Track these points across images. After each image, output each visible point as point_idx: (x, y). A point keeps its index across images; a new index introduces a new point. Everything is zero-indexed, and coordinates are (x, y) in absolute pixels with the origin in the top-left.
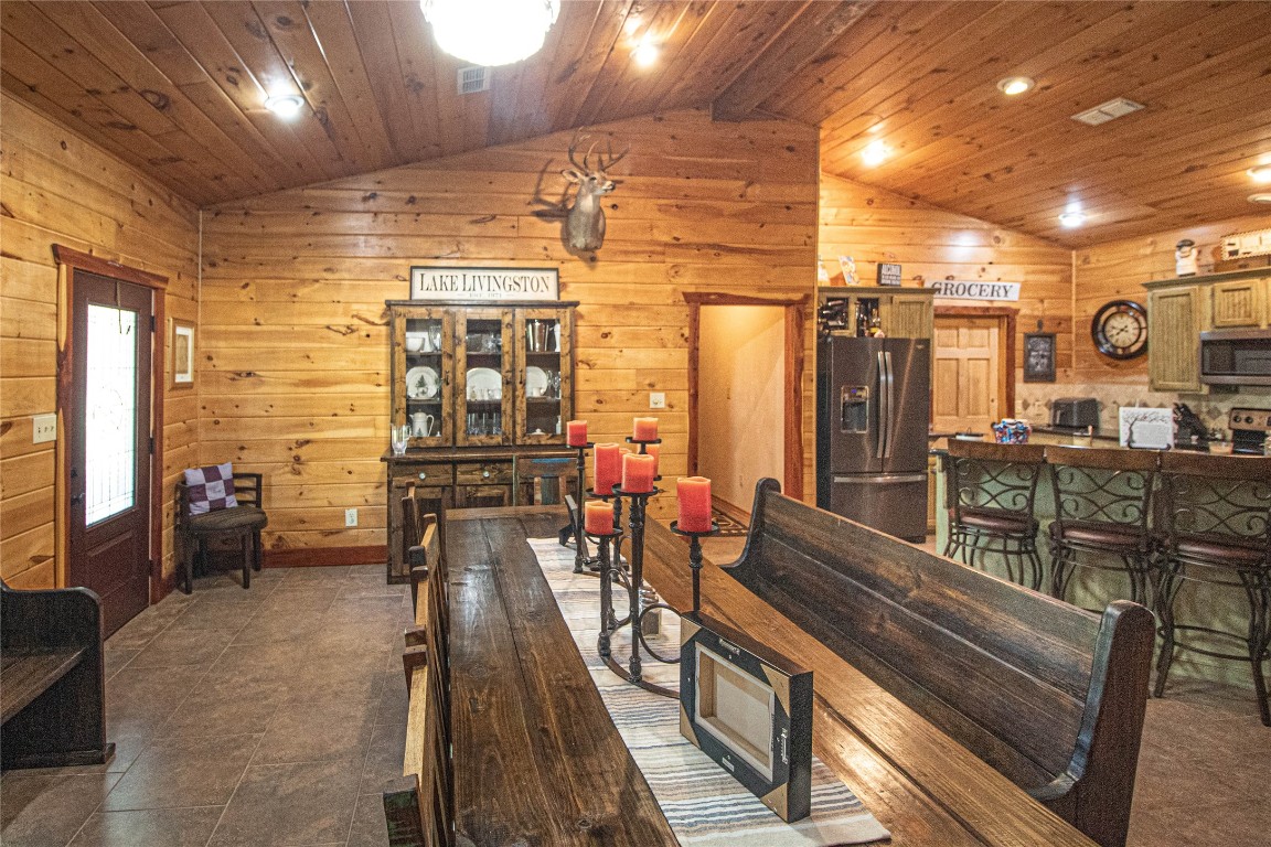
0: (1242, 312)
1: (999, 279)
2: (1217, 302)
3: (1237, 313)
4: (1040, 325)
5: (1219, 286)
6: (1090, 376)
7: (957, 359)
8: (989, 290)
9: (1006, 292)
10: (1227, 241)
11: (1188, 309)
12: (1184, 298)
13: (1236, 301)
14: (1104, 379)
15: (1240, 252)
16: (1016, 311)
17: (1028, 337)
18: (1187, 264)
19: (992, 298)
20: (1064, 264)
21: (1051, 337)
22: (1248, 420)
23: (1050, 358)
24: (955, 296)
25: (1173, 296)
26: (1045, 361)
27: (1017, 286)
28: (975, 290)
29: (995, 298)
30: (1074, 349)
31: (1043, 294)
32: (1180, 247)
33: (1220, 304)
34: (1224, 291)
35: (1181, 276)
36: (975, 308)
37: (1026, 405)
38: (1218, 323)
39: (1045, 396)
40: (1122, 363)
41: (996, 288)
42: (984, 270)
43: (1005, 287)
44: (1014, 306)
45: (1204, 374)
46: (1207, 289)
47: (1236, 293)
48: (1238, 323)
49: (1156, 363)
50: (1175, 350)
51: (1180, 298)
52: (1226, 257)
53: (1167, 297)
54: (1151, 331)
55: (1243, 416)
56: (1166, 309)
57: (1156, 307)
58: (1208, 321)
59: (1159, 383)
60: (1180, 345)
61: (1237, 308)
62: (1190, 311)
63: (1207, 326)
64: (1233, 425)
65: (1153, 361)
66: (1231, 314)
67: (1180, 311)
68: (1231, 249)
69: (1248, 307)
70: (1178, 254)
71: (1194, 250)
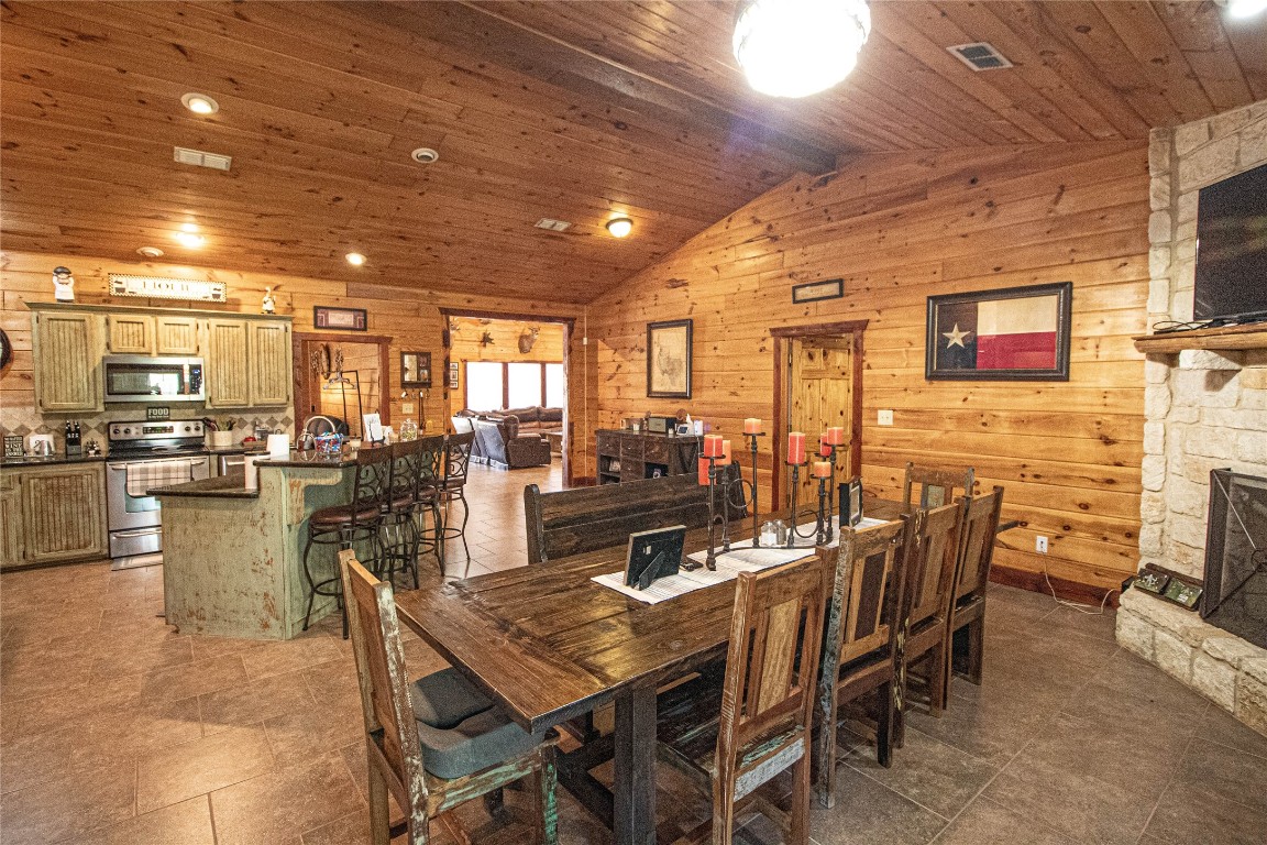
0: (136, 341)
2: (113, 330)
3: (131, 342)
5: (114, 317)
10: (115, 278)
11: (83, 333)
12: (78, 323)
13: (131, 332)
15: (127, 291)
18: (65, 291)
22: (127, 432)
25: (65, 320)
32: (57, 273)
33: (115, 333)
34: (118, 322)
35: (59, 300)
38: (114, 349)
45: (109, 394)
46: (101, 319)
47: (130, 325)
48: (133, 350)
49: (46, 384)
50: (69, 372)
51: (72, 323)
52: (114, 292)
53: (58, 320)
54: (37, 351)
55: (122, 428)
56: (56, 331)
57: (45, 328)
58: (103, 346)
59: (50, 404)
60: (74, 369)
61: (131, 338)
62: (85, 336)
63: (100, 352)
64: (113, 437)
65: (42, 382)
66: (125, 341)
67: (73, 335)
68: (119, 286)
69: (141, 339)
70: (55, 279)
71: (71, 279)
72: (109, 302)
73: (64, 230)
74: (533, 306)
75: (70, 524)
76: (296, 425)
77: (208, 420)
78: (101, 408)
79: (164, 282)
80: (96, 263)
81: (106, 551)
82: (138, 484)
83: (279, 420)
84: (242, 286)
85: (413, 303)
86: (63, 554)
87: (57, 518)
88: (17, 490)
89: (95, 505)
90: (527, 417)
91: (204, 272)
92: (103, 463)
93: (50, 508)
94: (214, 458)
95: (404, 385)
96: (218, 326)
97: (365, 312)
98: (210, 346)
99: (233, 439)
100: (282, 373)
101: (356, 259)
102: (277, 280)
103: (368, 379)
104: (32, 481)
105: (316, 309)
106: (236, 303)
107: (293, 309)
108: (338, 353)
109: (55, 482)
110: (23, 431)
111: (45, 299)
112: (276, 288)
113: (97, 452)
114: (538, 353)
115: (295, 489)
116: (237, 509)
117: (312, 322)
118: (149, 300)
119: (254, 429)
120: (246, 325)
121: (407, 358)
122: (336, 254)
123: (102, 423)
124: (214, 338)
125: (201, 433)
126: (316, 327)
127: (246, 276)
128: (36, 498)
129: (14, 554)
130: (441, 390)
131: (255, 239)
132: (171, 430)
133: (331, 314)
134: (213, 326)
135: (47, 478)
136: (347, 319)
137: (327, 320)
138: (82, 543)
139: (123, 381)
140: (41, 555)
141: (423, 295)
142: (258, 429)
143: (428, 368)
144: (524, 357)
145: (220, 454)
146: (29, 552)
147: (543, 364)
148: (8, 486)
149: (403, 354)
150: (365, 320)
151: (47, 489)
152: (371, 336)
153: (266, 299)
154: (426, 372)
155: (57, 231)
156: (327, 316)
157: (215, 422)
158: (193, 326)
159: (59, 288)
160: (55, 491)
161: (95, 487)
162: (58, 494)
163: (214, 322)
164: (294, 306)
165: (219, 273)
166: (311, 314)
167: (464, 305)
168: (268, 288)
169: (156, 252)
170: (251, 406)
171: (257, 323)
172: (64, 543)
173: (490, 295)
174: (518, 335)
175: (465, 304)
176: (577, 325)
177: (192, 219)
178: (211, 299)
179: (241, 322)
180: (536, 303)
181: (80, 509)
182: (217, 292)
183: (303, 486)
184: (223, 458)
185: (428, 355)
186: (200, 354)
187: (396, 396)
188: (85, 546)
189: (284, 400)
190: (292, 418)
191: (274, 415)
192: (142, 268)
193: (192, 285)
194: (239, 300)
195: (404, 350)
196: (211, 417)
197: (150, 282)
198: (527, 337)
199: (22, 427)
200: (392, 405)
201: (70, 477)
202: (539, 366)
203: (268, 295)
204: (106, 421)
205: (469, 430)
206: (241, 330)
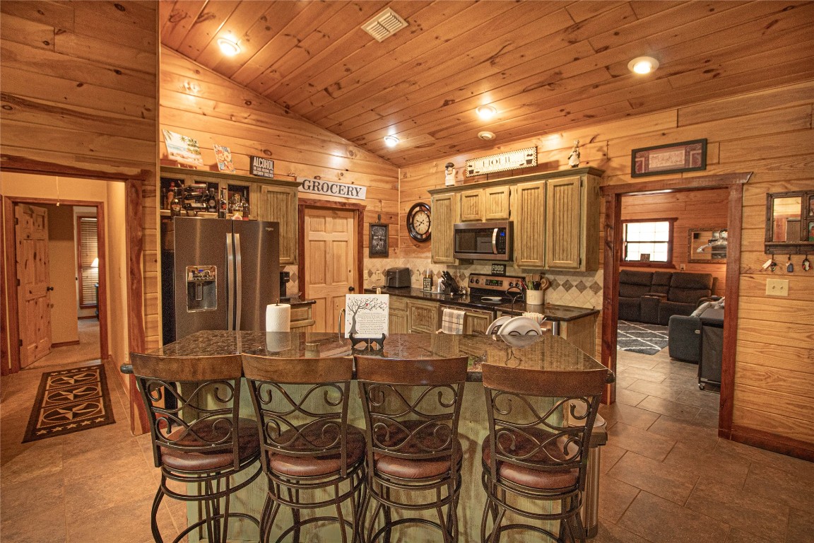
0: (474, 211)
1: (353, 183)
3: (472, 212)
4: (379, 218)
5: (465, 193)
6: (407, 253)
7: (325, 241)
8: (346, 190)
9: (357, 193)
10: (469, 164)
11: (449, 208)
12: (448, 201)
13: (472, 203)
14: (413, 255)
15: (475, 171)
16: (364, 207)
17: (372, 226)
18: (450, 180)
19: (348, 196)
20: (393, 177)
21: (386, 226)
22: (477, 282)
23: (385, 241)
24: (321, 192)
25: (443, 200)
26: (382, 243)
27: (364, 189)
28: (335, 189)
29: (350, 196)
30: (400, 235)
31: (381, 196)
32: (447, 167)
33: (464, 205)
34: (466, 197)
35: (447, 186)
36: (336, 203)
37: (370, 274)
38: (463, 218)
39: (382, 267)
40: (421, 244)
41: (350, 189)
42: (342, 174)
43: (356, 189)
44: (363, 203)
45: (456, 252)
46: (459, 195)
47: (472, 198)
48: (472, 219)
49: (434, 245)
50: (443, 236)
51: (446, 201)
52: (469, 174)
53: (440, 200)
54: (432, 222)
55: (475, 279)
56: (439, 208)
57: (435, 207)
58: (458, 217)
61: (472, 208)
62: (451, 210)
66: (469, 211)
67: (446, 210)
68: (471, 169)
69: (477, 208)
70: (447, 171)
71: (454, 170)
72: (465, 183)
76: (604, 293)
79: (495, 159)
83: (588, 284)
84: (561, 147)
88: (408, 313)
95: (771, 249)
96: (523, 190)
97: (704, 141)
98: (518, 210)
101: (642, 67)
107: (609, 159)
112: (592, 140)
117: (629, 170)
118: (487, 176)
120: (546, 186)
124: (520, 202)
126: (634, 175)
132: (501, 284)
133: (652, 155)
134: (520, 191)
136: (676, 158)
137: (647, 165)
148: (404, 308)
149: (771, 197)
150: (704, 154)
153: (572, 154)
156: (647, 160)
158: (507, 193)
159: (447, 177)
163: (520, 186)
164: (610, 155)
166: (628, 161)
170: (546, 267)
178: (526, 165)
179: (541, 183)
182: (530, 158)
186: (512, 216)
187: (756, 266)
189: (576, 264)
190: (601, 285)
191: (584, 279)
195: (774, 190)
197: (487, 162)
199: (439, 272)
200: (744, 279)
201: (426, 309)
206: (541, 191)
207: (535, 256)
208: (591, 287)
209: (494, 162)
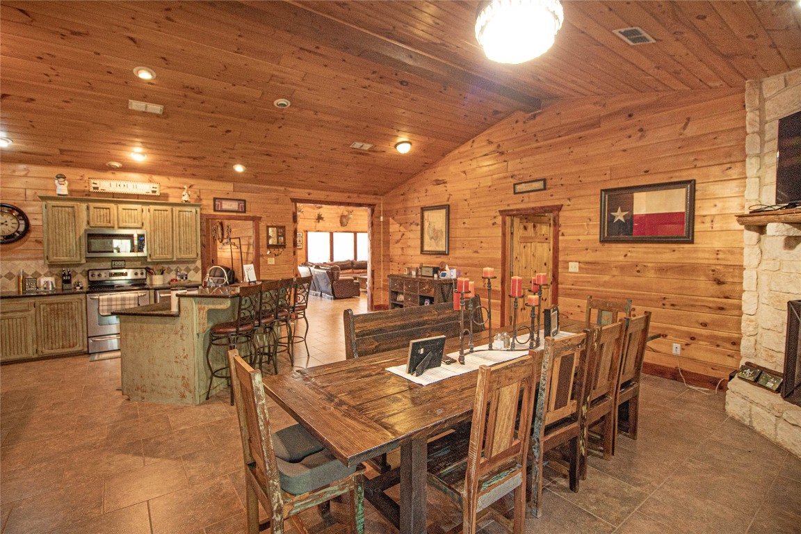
0: (105, 219)
2: (91, 213)
3: (102, 220)
5: (92, 205)
10: (92, 181)
11: (72, 215)
12: (70, 209)
13: (102, 214)
15: (100, 189)
18: (63, 189)
22: (99, 275)
25: (62, 207)
32: (58, 178)
33: (93, 215)
34: (94, 208)
35: (59, 195)
38: (92, 224)
45: (89, 252)
46: (84, 206)
47: (102, 210)
48: (103, 225)
49: (51, 246)
50: (64, 238)
51: (67, 209)
52: (92, 190)
53: (58, 207)
54: (45, 225)
55: (97, 273)
56: (56, 213)
57: (50, 212)
58: (85, 223)
59: (53, 258)
60: (67, 236)
61: (102, 218)
62: (74, 217)
63: (84, 226)
64: (91, 279)
65: (48, 244)
66: (99, 220)
67: (67, 215)
68: (95, 186)
69: (108, 218)
70: (56, 181)
71: (66, 182)
72: (89, 195)
73: (62, 151)
74: (349, 197)
75: (64, 332)
76: (202, 272)
77: (148, 268)
78: (84, 261)
79: (122, 183)
80: (81, 172)
81: (86, 349)
82: (105, 308)
83: (191, 268)
84: (169, 185)
85: (274, 195)
86: (60, 351)
87: (57, 328)
88: (33, 311)
89: (80, 320)
90: (345, 266)
91: (147, 177)
92: (84, 295)
93: (53, 322)
94: (152, 292)
95: (269, 247)
96: (155, 210)
97: (245, 201)
98: (150, 222)
99: (164, 280)
100: (194, 239)
101: (239, 168)
102: (191, 181)
103: (247, 243)
104: (42, 306)
105: (215, 199)
106: (165, 196)
107: (201, 200)
108: (228, 227)
109: (56, 306)
110: (37, 275)
111: (50, 194)
112: (190, 187)
113: (81, 288)
114: (351, 226)
115: (202, 311)
116: (166, 323)
117: (212, 207)
118: (113, 195)
119: (176, 274)
120: (172, 210)
121: (270, 229)
122: (228, 165)
123: (84, 270)
124: (152, 218)
125: (144, 277)
126: (215, 210)
127: (172, 179)
128: (44, 316)
129: (30, 351)
130: (292, 250)
131: (178, 156)
132: (126, 274)
133: (224, 202)
134: (152, 210)
135: (51, 304)
136: (234, 206)
137: (221, 206)
138: (71, 344)
139: (97, 244)
140: (47, 352)
141: (281, 190)
142: (179, 274)
143: (284, 235)
144: (343, 229)
145: (156, 289)
146: (40, 349)
147: (355, 233)
148: (27, 308)
149: (268, 227)
150: (245, 206)
151: (51, 310)
152: (249, 216)
153: (184, 193)
154: (282, 238)
155: (57, 152)
156: (221, 204)
157: (153, 270)
158: (140, 210)
159: (59, 187)
160: (56, 312)
161: (80, 310)
162: (58, 314)
163: (152, 207)
164: (202, 197)
165: (156, 178)
166: (211, 203)
167: (307, 197)
168: (185, 187)
169: (117, 165)
170: (175, 259)
171: (178, 208)
172: (61, 344)
173: (322, 190)
174: (340, 215)
175: (307, 195)
176: (376, 209)
177: (140, 144)
178: (151, 193)
179: (169, 208)
180: (350, 195)
181: (71, 324)
182: (155, 190)
183: (206, 309)
184: (158, 292)
185: (283, 227)
186: (144, 227)
187: (264, 253)
188: (73, 346)
189: (195, 256)
190: (200, 267)
191: (189, 265)
192: (109, 175)
193: (139, 185)
194: (167, 194)
195: (269, 225)
196: (150, 266)
197: (114, 183)
198: (345, 216)
199: (36, 273)
200: (261, 259)
201: (64, 303)
202: (352, 234)
203: (185, 191)
204: (87, 269)
205: (309, 275)
206: (169, 213)
207: (166, 253)
208: (193, 270)
209: (122, 186)
